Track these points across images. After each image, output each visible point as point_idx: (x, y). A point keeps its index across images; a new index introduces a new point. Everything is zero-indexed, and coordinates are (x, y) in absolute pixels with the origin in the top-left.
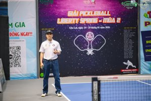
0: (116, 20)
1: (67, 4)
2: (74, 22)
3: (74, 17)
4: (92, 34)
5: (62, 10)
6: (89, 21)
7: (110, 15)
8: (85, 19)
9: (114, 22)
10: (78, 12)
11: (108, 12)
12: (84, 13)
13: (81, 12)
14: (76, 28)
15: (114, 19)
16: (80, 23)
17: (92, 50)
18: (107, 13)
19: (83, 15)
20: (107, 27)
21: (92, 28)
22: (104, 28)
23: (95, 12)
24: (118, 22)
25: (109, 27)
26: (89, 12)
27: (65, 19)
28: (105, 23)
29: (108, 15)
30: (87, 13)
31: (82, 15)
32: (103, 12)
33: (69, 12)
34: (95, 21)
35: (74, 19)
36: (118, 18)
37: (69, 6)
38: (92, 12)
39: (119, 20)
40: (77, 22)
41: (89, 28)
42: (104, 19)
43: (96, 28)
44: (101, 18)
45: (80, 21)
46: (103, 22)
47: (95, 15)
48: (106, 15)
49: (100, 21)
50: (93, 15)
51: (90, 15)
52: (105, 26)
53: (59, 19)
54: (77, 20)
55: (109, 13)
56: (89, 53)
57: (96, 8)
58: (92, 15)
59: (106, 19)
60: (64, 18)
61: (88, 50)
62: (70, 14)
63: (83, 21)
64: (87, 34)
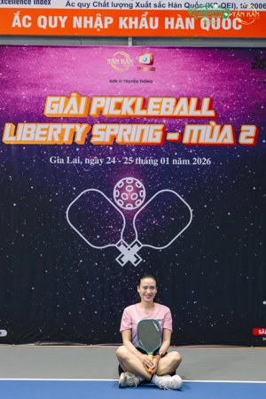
0: (236, 134)
1: (45, 71)
2: (67, 139)
3: (68, 120)
4: (140, 184)
5: (24, 94)
6: (129, 134)
7: (212, 113)
8: (110, 126)
9: (230, 140)
10: (84, 100)
11: (206, 102)
12: (107, 106)
13: (95, 100)
14: (76, 161)
15: (228, 129)
16: (94, 140)
17: (136, 249)
18: (199, 107)
19: (105, 113)
20: (198, 161)
21: (139, 161)
22: (187, 162)
23: (152, 101)
24: (243, 140)
25: (208, 162)
26: (127, 103)
27: (32, 126)
28: (190, 146)
29: (206, 112)
30: (119, 106)
31: (100, 111)
32: (183, 101)
33: (50, 100)
34: (152, 134)
35: (68, 127)
36: (244, 128)
37: (50, 77)
38: (140, 101)
39: (248, 133)
40: (79, 139)
41: (129, 160)
42: (188, 128)
43: (155, 163)
44: (175, 123)
45: (90, 135)
46: (186, 140)
47: (151, 112)
48: (198, 113)
49: (173, 136)
50: (143, 113)
51: (131, 113)
52: (190, 157)
53: (9, 127)
54: (81, 129)
55: (210, 108)
56: (125, 260)
57: (155, 86)
58: (139, 112)
59: (196, 128)
60: (30, 121)
61: (122, 248)
62: (53, 106)
63: (102, 134)
64: (120, 184)
